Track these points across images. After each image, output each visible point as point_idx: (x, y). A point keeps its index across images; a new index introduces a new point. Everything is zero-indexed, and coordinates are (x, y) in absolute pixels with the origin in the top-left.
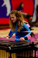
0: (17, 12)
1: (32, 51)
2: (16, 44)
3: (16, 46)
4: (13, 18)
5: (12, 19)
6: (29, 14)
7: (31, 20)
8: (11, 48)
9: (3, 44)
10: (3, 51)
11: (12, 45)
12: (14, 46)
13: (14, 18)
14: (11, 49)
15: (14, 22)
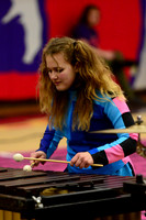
0: (75, 44)
1: (133, 214)
2: (64, 184)
3: (64, 193)
4: (56, 69)
5: (53, 75)
6: (122, 56)
7: (132, 80)
8: (42, 202)
9: (7, 184)
10: (9, 214)
11: (47, 190)
12: (56, 192)
13: (62, 70)
14: (41, 206)
15: (61, 87)
